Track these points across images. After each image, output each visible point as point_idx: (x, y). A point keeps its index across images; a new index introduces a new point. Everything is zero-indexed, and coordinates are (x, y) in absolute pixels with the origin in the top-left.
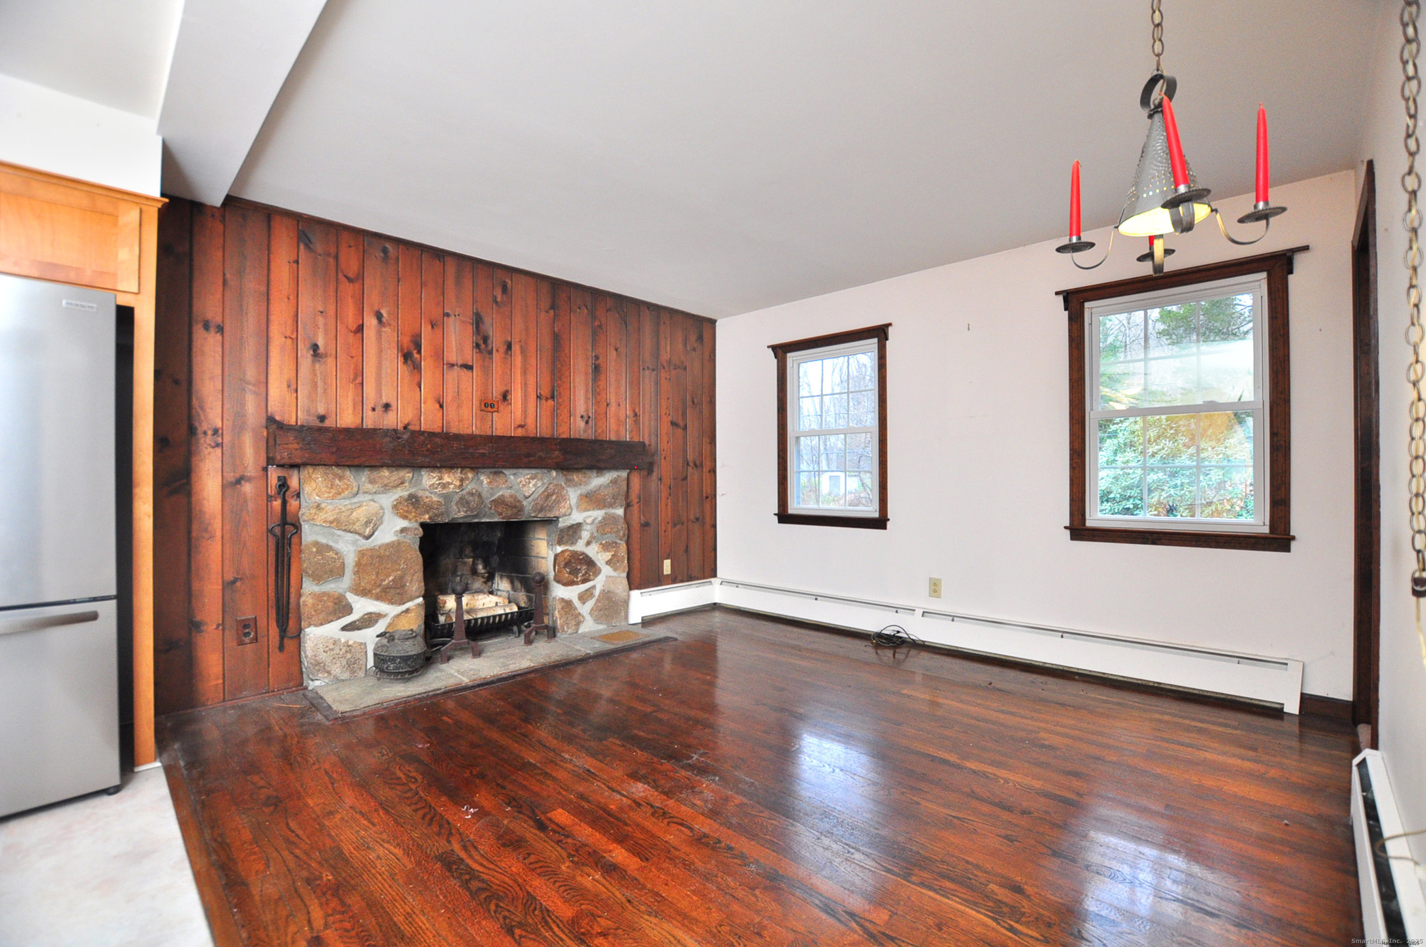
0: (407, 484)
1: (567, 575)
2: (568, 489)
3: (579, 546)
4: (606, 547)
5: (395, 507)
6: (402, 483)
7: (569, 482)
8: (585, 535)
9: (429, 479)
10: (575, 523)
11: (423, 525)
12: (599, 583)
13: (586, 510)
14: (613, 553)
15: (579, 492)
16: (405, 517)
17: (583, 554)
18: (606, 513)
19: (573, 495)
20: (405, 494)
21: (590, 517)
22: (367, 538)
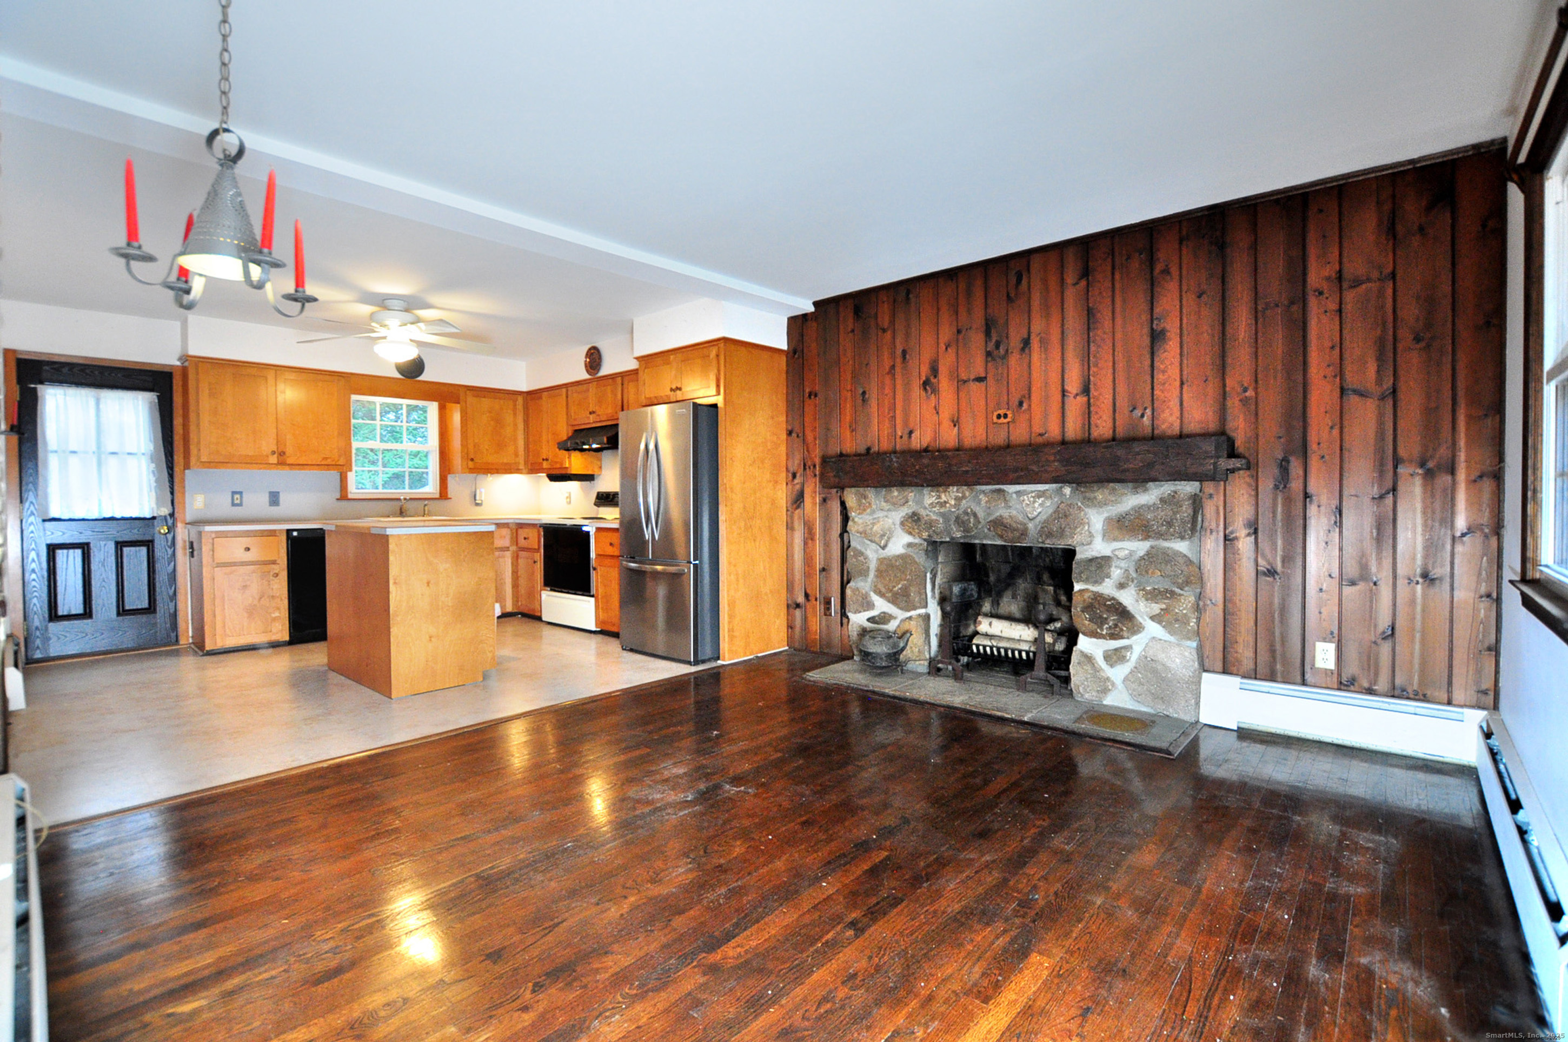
0: (910, 503)
1: (1087, 622)
2: (1086, 510)
3: (1107, 588)
4: (1153, 596)
5: (902, 524)
6: (907, 502)
7: (1091, 502)
8: (1116, 573)
9: (929, 497)
10: (1099, 555)
11: (926, 541)
12: (1137, 644)
13: (1115, 540)
14: (1164, 606)
15: (1106, 515)
16: (910, 533)
17: (1113, 599)
18: (1152, 547)
19: (1096, 519)
20: (910, 511)
21: (1123, 549)
22: (883, 548)
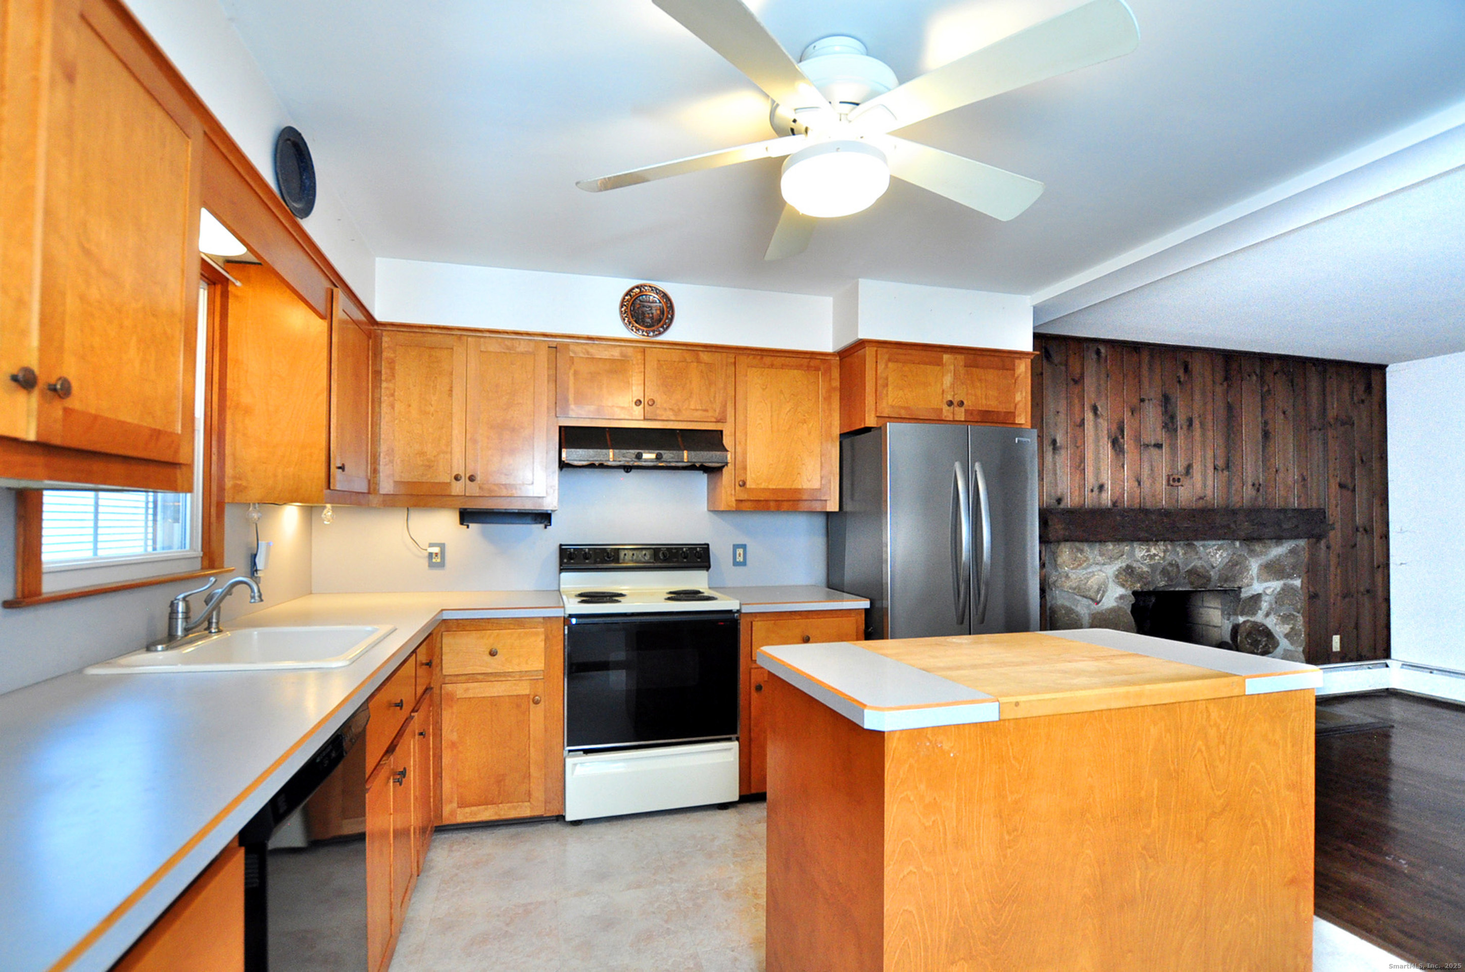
0: (1124, 556)
1: (1248, 646)
2: (1250, 559)
3: (1259, 618)
4: (1285, 619)
5: (1117, 577)
6: (1122, 555)
7: (1252, 552)
8: (1265, 605)
9: (1140, 552)
10: (1255, 593)
11: (1135, 593)
13: (1266, 581)
14: (1291, 626)
15: (1260, 562)
16: (1123, 586)
17: (1263, 625)
18: (1285, 584)
19: (1254, 566)
20: (1124, 565)
21: (1269, 587)
22: (1097, 603)
